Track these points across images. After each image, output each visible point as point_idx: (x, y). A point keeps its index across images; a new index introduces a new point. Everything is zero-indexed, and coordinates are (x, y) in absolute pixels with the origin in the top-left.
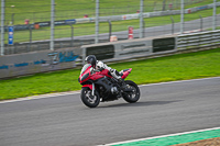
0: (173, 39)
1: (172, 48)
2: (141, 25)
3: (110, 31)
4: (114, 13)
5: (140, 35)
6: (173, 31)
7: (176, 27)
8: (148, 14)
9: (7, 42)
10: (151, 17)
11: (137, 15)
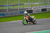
0: (46, 9)
1: (46, 11)
2: (39, 5)
3: (32, 7)
4: (33, 3)
5: (39, 8)
6: (46, 7)
7: (47, 6)
8: (41, 3)
9: (8, 9)
10: (41, 4)
11: (38, 3)
